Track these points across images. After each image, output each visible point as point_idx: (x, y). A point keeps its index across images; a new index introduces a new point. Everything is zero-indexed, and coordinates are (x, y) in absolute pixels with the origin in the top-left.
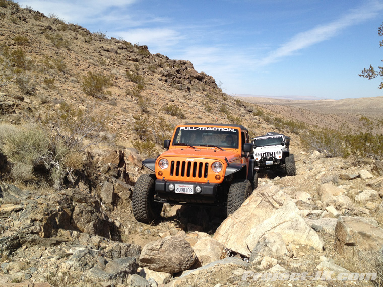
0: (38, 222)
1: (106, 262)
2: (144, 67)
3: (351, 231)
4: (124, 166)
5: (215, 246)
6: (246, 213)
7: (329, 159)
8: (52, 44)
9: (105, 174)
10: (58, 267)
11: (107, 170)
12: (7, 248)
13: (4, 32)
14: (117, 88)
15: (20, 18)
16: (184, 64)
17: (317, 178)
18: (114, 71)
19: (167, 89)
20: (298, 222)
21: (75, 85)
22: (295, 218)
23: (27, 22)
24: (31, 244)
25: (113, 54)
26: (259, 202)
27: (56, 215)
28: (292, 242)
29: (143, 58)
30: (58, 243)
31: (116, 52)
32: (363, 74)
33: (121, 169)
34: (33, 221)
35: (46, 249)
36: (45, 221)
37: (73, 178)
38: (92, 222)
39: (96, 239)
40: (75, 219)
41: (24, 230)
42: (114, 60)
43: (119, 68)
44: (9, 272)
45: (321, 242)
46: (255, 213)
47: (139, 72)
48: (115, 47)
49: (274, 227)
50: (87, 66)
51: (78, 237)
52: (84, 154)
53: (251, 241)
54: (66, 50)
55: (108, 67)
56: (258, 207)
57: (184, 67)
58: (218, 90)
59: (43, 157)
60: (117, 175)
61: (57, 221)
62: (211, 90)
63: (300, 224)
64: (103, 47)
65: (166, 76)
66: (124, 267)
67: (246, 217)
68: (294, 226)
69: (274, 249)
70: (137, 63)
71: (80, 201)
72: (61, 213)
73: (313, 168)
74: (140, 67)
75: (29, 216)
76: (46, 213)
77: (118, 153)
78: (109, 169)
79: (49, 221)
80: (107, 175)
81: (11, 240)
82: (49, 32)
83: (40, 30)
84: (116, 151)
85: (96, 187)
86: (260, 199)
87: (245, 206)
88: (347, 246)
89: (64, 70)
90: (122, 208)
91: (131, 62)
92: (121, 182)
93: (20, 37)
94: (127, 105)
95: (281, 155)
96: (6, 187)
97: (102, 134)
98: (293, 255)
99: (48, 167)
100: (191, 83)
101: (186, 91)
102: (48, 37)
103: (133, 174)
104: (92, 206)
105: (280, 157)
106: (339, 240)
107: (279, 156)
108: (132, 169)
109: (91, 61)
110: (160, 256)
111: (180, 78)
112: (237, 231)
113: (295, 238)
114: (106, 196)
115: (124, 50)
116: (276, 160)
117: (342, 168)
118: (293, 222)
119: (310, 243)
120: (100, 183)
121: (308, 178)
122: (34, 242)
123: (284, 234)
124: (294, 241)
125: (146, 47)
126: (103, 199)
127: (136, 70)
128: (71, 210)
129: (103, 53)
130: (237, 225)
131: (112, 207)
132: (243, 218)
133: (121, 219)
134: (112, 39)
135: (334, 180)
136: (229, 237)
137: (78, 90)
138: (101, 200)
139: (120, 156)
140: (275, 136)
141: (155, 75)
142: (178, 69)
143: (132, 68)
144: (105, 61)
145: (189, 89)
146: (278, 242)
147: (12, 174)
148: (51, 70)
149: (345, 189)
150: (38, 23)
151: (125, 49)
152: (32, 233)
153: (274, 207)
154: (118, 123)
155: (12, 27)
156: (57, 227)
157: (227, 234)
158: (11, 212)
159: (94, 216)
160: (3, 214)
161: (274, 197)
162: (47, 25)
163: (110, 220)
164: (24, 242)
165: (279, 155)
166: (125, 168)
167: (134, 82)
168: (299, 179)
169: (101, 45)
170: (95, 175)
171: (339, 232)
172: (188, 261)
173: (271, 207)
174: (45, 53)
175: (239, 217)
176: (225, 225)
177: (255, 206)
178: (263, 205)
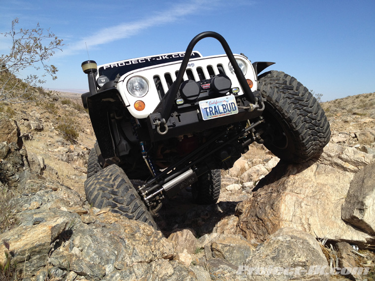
6: (309, 184)
33: (21, 152)
46: (321, 181)
77: (14, 125)
78: (9, 151)
84: (10, 122)
112: (311, 211)
130: (305, 202)
132: (309, 191)
139: (17, 129)
153: (345, 169)
157: (297, 218)
175: (301, 190)
176: (286, 206)
177: (313, 174)
178: (325, 170)
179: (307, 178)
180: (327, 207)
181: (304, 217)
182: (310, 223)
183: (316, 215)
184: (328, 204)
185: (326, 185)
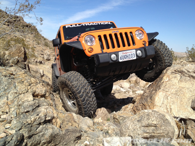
6: (174, 87)
26: (179, 78)
33: (26, 63)
46: (182, 86)
56: (181, 81)
57: (18, 19)
65: (8, 22)
100: (23, 28)
101: (22, 33)
112: (173, 102)
139: (24, 51)
157: (164, 105)
175: (169, 90)
176: (159, 98)
177: (177, 81)
178: (185, 79)
179: (174, 84)
180: (183, 100)
181: (169, 105)
182: (171, 108)
183: (176, 104)
184: (184, 98)
185: (184, 88)
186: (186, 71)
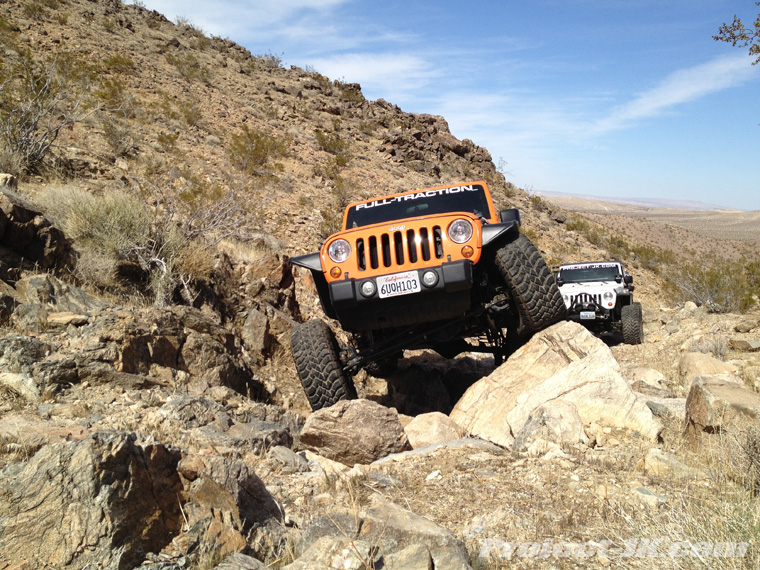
0: (114, 343)
1: (231, 423)
2: (351, 125)
3: (716, 402)
4: (291, 287)
5: (447, 427)
6: (515, 373)
7: (714, 316)
8: (178, 73)
9: (254, 297)
10: (140, 417)
11: (258, 290)
12: (53, 380)
13: (90, 47)
14: (297, 162)
15: (121, 22)
16: (432, 121)
17: (683, 346)
18: (293, 130)
19: (394, 168)
20: (613, 385)
21: (216, 151)
22: (607, 377)
23: (134, 31)
24: (97, 380)
25: (292, 98)
26: (541, 353)
27: (149, 338)
28: (596, 422)
29: (350, 107)
30: (147, 385)
31: (300, 95)
32: (722, 35)
33: (285, 291)
34: (106, 340)
35: (124, 392)
36: (126, 344)
37: (191, 294)
38: (219, 367)
39: (221, 391)
40: (186, 357)
41: (87, 354)
42: (294, 108)
43: (303, 124)
44: (53, 417)
45: (656, 424)
46: (532, 372)
47: (340, 135)
48: (298, 85)
49: (565, 393)
50: (242, 116)
51: (187, 381)
52: (218, 257)
53: (516, 419)
54: (203, 86)
55: (282, 123)
56: (540, 361)
57: (431, 128)
58: (495, 176)
59: (137, 248)
60: (276, 302)
61: (151, 349)
62: (483, 175)
63: (616, 388)
64: (273, 83)
65: (394, 143)
66: (265, 434)
67: (514, 379)
68: (605, 391)
69: (557, 430)
70: (339, 117)
71: (199, 328)
72: (158, 337)
73: (677, 331)
74: (344, 124)
75: (98, 332)
76: (130, 331)
77: (281, 260)
78: (263, 288)
79: (135, 346)
80: (257, 300)
81: (62, 367)
82: (173, 51)
83: (158, 46)
84: (277, 257)
85: (234, 319)
86: (545, 346)
87: (513, 359)
88: (707, 434)
89: (198, 123)
90: (281, 363)
91: (326, 114)
92: (283, 314)
93: (119, 57)
94: (313, 192)
95: (613, 301)
96: (64, 287)
97: (256, 236)
98: (595, 443)
99: (145, 266)
100: (441, 159)
101: (431, 176)
102: (171, 61)
103: (310, 309)
104: (220, 341)
105: (610, 305)
106: (692, 422)
107: (608, 303)
108: (309, 299)
109: (250, 107)
110: (337, 430)
111: (422, 148)
112: (493, 405)
113: (605, 414)
114: (251, 337)
115: (314, 91)
116: (602, 311)
117: (737, 330)
118: (603, 385)
119: (633, 426)
120: (243, 310)
121: (665, 348)
122: (102, 377)
123: (582, 406)
124: (602, 419)
125: (358, 87)
126: (246, 341)
127: (336, 130)
128: (179, 340)
129: (274, 94)
130: (494, 393)
131: (261, 357)
132: (509, 381)
133: (278, 380)
134: (294, 68)
135: (716, 349)
136: (477, 415)
137: (220, 160)
138: (242, 342)
139: (284, 266)
140: (603, 264)
141: (373, 140)
142: (417, 131)
143: (328, 125)
144: (277, 110)
145: (437, 171)
146: (569, 418)
147: (77, 271)
148: (172, 120)
149: (737, 365)
150: (154, 33)
151: (316, 88)
152: (101, 360)
153: (569, 361)
154: (292, 222)
155: (105, 38)
156: (149, 361)
157: (474, 410)
158: (67, 324)
159: (222, 358)
160: (53, 328)
161: (572, 342)
162: (171, 38)
163: (255, 378)
164: (85, 375)
165: (609, 300)
166: (293, 290)
167: (330, 152)
168: (646, 349)
169: (270, 80)
170: (235, 296)
171: (693, 405)
172: (391, 446)
173: (564, 362)
174: (164, 90)
177: (533, 361)
178: (550, 358)
179: (522, 365)
185: (533, 377)
186: (558, 339)
